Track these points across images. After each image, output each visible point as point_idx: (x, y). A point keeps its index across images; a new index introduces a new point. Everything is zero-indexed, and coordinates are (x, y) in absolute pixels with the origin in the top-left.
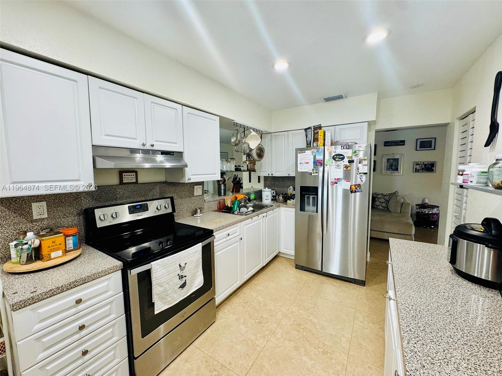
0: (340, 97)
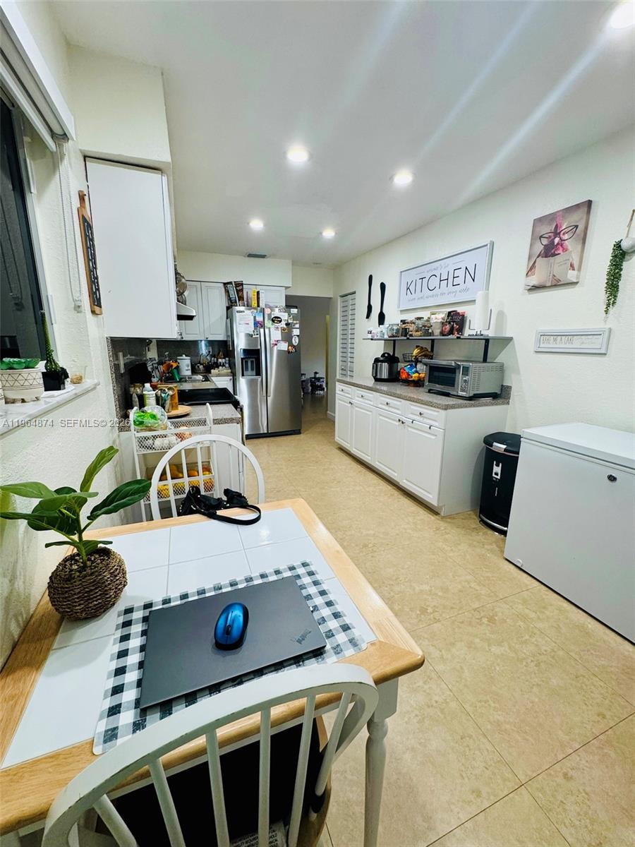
0: (263, 257)
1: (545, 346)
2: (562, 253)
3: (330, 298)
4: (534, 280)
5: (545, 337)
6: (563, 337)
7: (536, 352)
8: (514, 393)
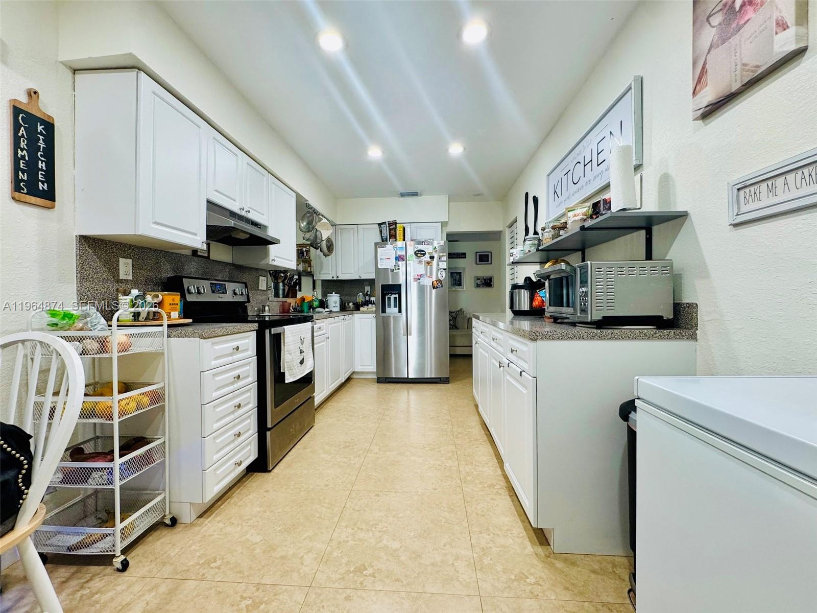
0: (415, 194)
1: (751, 208)
2: (754, 16)
3: (502, 231)
4: (708, 95)
5: (747, 190)
6: (791, 177)
7: (736, 225)
8: (703, 316)
